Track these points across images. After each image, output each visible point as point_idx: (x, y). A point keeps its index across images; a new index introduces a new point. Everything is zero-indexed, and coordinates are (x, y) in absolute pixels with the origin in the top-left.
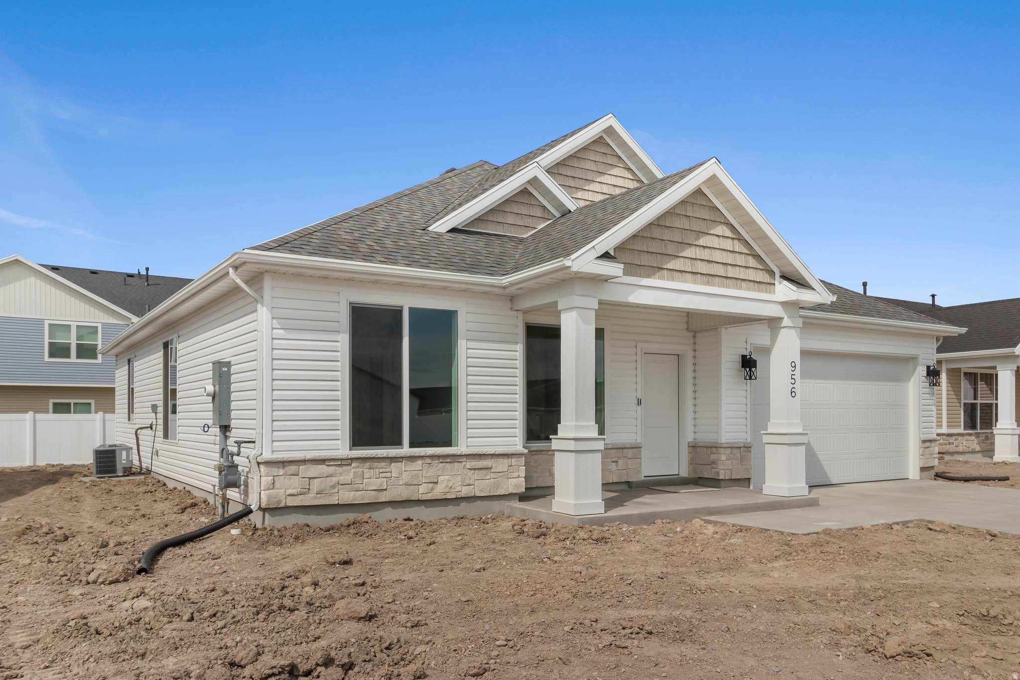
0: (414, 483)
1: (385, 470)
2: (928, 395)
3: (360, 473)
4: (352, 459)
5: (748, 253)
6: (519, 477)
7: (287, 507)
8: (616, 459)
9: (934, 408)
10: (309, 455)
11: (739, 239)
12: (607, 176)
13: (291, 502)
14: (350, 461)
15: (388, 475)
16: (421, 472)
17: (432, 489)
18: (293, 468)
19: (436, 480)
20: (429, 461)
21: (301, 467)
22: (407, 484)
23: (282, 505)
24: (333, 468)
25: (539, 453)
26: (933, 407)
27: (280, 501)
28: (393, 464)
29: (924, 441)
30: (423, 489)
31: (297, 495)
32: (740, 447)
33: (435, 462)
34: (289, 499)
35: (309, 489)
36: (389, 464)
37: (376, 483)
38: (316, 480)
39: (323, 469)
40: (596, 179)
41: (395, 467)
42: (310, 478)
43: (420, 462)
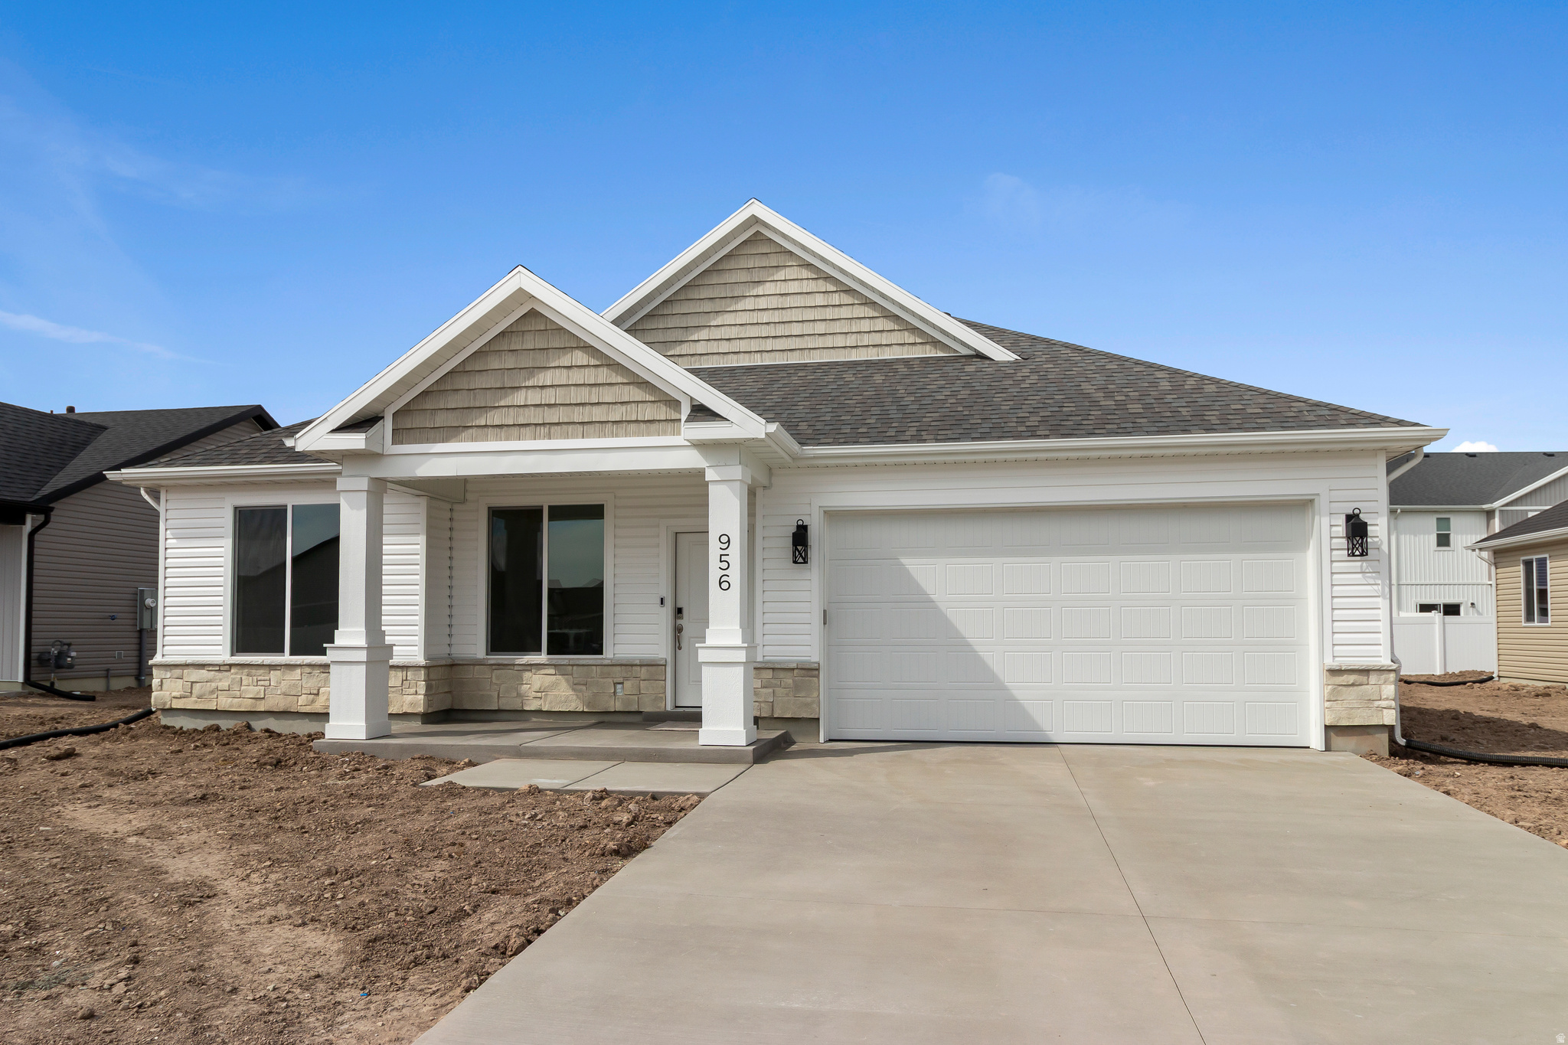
0: (292, 693)
1: (263, 678)
2: (1360, 576)
3: (237, 680)
4: (231, 666)
5: (625, 381)
6: (416, 693)
7: (171, 709)
8: (621, 680)
9: (1382, 602)
10: (190, 660)
11: (608, 365)
12: (768, 284)
13: (177, 704)
14: (228, 667)
15: (267, 683)
16: (300, 682)
17: (313, 701)
18: (177, 672)
19: (315, 692)
20: (308, 670)
21: (185, 671)
22: (285, 694)
23: (167, 707)
24: (213, 673)
25: (502, 667)
26: (1379, 600)
27: (165, 703)
28: (272, 672)
29: (1334, 672)
30: (302, 700)
31: (180, 698)
32: (793, 669)
33: (316, 672)
34: (174, 701)
35: (191, 693)
36: (268, 672)
37: (252, 691)
38: (198, 684)
39: (203, 674)
40: (749, 291)
41: (275, 675)
42: (192, 682)
43: (298, 671)
